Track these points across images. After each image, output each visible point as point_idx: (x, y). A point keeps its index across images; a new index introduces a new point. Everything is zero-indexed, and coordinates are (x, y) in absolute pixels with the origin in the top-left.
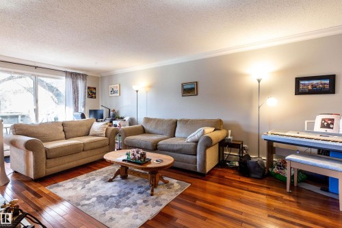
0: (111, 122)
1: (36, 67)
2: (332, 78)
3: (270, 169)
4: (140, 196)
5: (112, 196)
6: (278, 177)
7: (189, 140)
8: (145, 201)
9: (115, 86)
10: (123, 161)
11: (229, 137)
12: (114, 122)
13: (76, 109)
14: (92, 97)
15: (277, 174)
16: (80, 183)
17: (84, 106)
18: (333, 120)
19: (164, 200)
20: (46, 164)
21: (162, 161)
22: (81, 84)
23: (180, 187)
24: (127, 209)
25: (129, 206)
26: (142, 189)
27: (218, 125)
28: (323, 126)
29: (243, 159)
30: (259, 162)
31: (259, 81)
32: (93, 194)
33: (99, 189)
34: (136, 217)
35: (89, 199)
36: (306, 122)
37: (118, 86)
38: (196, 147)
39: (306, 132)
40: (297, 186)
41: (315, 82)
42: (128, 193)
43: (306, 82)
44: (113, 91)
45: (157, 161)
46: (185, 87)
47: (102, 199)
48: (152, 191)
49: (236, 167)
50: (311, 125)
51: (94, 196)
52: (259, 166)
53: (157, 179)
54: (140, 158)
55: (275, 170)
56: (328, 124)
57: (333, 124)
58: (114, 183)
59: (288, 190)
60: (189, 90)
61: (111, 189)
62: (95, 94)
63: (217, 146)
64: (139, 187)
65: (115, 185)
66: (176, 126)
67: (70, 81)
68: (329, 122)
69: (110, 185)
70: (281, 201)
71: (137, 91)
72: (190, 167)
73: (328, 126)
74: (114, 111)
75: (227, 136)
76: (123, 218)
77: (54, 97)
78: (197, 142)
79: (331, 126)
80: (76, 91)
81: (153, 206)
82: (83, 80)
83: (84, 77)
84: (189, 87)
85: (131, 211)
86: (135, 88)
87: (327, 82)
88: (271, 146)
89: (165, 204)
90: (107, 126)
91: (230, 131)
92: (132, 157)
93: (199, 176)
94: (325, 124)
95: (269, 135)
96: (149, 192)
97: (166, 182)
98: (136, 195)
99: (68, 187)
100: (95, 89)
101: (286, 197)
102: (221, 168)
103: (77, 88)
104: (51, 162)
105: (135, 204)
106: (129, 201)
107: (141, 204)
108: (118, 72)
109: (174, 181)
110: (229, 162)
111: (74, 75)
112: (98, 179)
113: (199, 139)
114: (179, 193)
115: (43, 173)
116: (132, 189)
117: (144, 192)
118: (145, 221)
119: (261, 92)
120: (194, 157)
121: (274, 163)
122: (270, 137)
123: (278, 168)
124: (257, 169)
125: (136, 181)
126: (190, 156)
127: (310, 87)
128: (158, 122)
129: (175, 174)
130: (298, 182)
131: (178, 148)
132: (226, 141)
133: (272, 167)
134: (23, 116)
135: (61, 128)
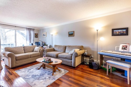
0: (43, 47)
1: (16, 26)
2: (127, 29)
3: (101, 66)
4: (48, 75)
5: (37, 75)
6: (104, 69)
7: (69, 54)
8: (49, 78)
9: (45, 33)
10: (43, 61)
11: (86, 53)
12: (44, 47)
13: (30, 42)
14: (36, 37)
15: (104, 68)
16: (27, 70)
17: (33, 41)
18: (127, 46)
19: (57, 77)
20: (16, 62)
21: (57, 62)
22: (32, 33)
23: (64, 72)
24: (42, 81)
25: (43, 79)
26: (50, 73)
27: (81, 48)
28: (123, 49)
29: (91, 62)
30: (97, 63)
31: (97, 30)
32: (31, 74)
33: (33, 72)
34: (44, 84)
35: (29, 76)
36: (116, 47)
37: (46, 33)
38: (72, 56)
39: (116, 51)
40: (112, 73)
41: (120, 31)
42: (44, 74)
43: (116, 31)
44: (44, 35)
45: (55, 62)
46: (70, 33)
47: (34, 76)
48: (53, 74)
49: (88, 65)
50: (118, 48)
51: (31, 75)
52: (97, 65)
53: (56, 69)
54: (48, 61)
55: (103, 66)
56: (125, 48)
57: (127, 48)
58: (40, 70)
59: (107, 75)
60: (71, 34)
61: (38, 72)
62: (38, 36)
63: (81, 56)
64: (49, 72)
65: (40, 71)
66: (66, 48)
67: (28, 31)
68: (125, 47)
69: (38, 70)
70: (103, 79)
71: (52, 35)
72: (69, 64)
73: (125, 49)
74: (44, 42)
75: (85, 52)
76: (39, 84)
77: (24, 37)
78: (72, 55)
79: (126, 49)
80: (30, 35)
81: (52, 80)
82: (33, 31)
83: (33, 30)
84: (71, 33)
85: (43, 81)
86: (51, 34)
87: (125, 30)
88: (102, 57)
89: (57, 79)
90: (40, 48)
91: (86, 50)
92: (45, 60)
93: (73, 68)
94: (124, 48)
95: (101, 52)
96: (52, 74)
97: (59, 70)
98: (47, 75)
99: (23, 71)
100: (37, 34)
101: (106, 78)
102: (82, 65)
103: (31, 34)
104: (18, 62)
105: (45, 79)
106: (43, 77)
107: (48, 79)
108: (46, 28)
109: (62, 70)
110: (86, 62)
111: (29, 29)
112: (34, 68)
113: (73, 53)
114: (63, 75)
115: (14, 66)
116: (46, 73)
117: (50, 74)
118: (47, 85)
119: (98, 35)
120: (71, 60)
121: (103, 63)
122: (101, 53)
123: (104, 66)
124: (96, 66)
125: (48, 69)
126: (70, 60)
127: (118, 33)
128: (59, 46)
129: (64, 67)
130: (112, 71)
131: (65, 57)
132: (84, 54)
133: (102, 65)
134: (12, 44)
135: (23, 49)
